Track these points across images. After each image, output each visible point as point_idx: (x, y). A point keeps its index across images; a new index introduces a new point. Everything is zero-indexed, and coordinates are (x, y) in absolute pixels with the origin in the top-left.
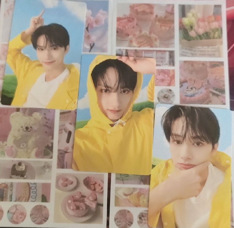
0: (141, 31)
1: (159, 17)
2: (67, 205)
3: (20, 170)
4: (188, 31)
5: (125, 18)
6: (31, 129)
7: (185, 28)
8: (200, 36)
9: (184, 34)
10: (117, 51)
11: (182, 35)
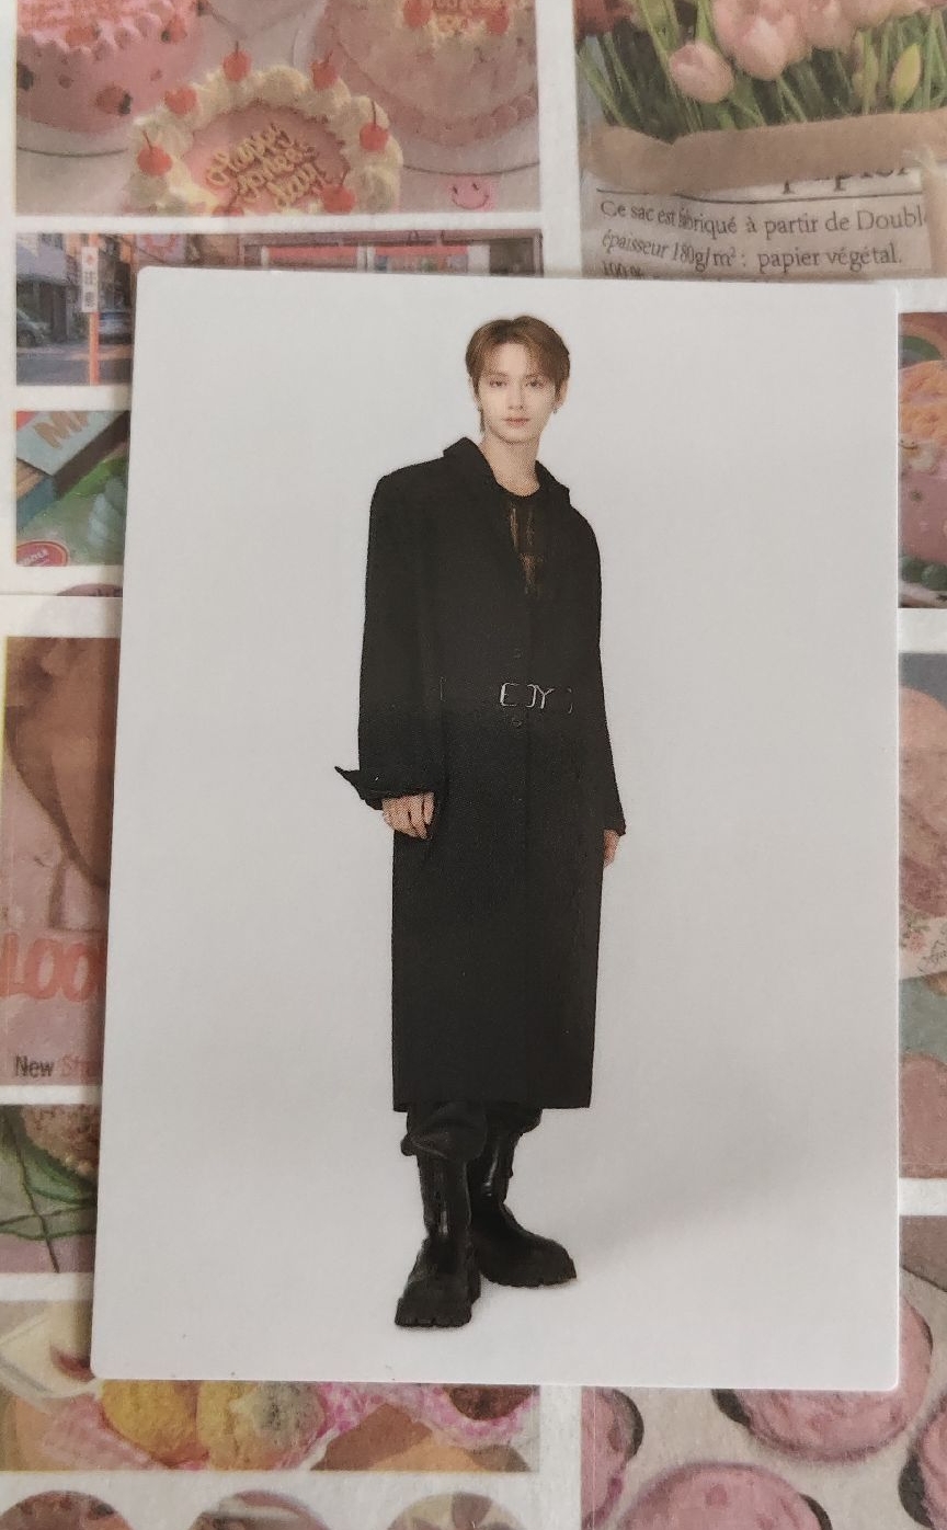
0: (237, 66)
4: (662, 52)
7: (634, 18)
8: (762, 90)
9: (620, 72)
10: (21, 255)
11: (604, 91)
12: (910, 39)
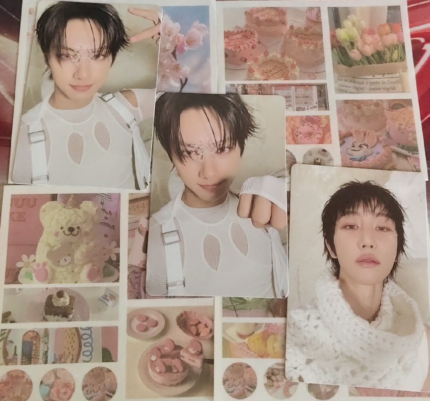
0: (266, 54)
1: (295, 28)
2: (149, 365)
3: (60, 305)
4: (348, 51)
5: (238, 33)
6: (78, 230)
7: (342, 45)
8: (367, 58)
9: (340, 55)
10: (226, 88)
11: (337, 58)
12: (395, 49)
